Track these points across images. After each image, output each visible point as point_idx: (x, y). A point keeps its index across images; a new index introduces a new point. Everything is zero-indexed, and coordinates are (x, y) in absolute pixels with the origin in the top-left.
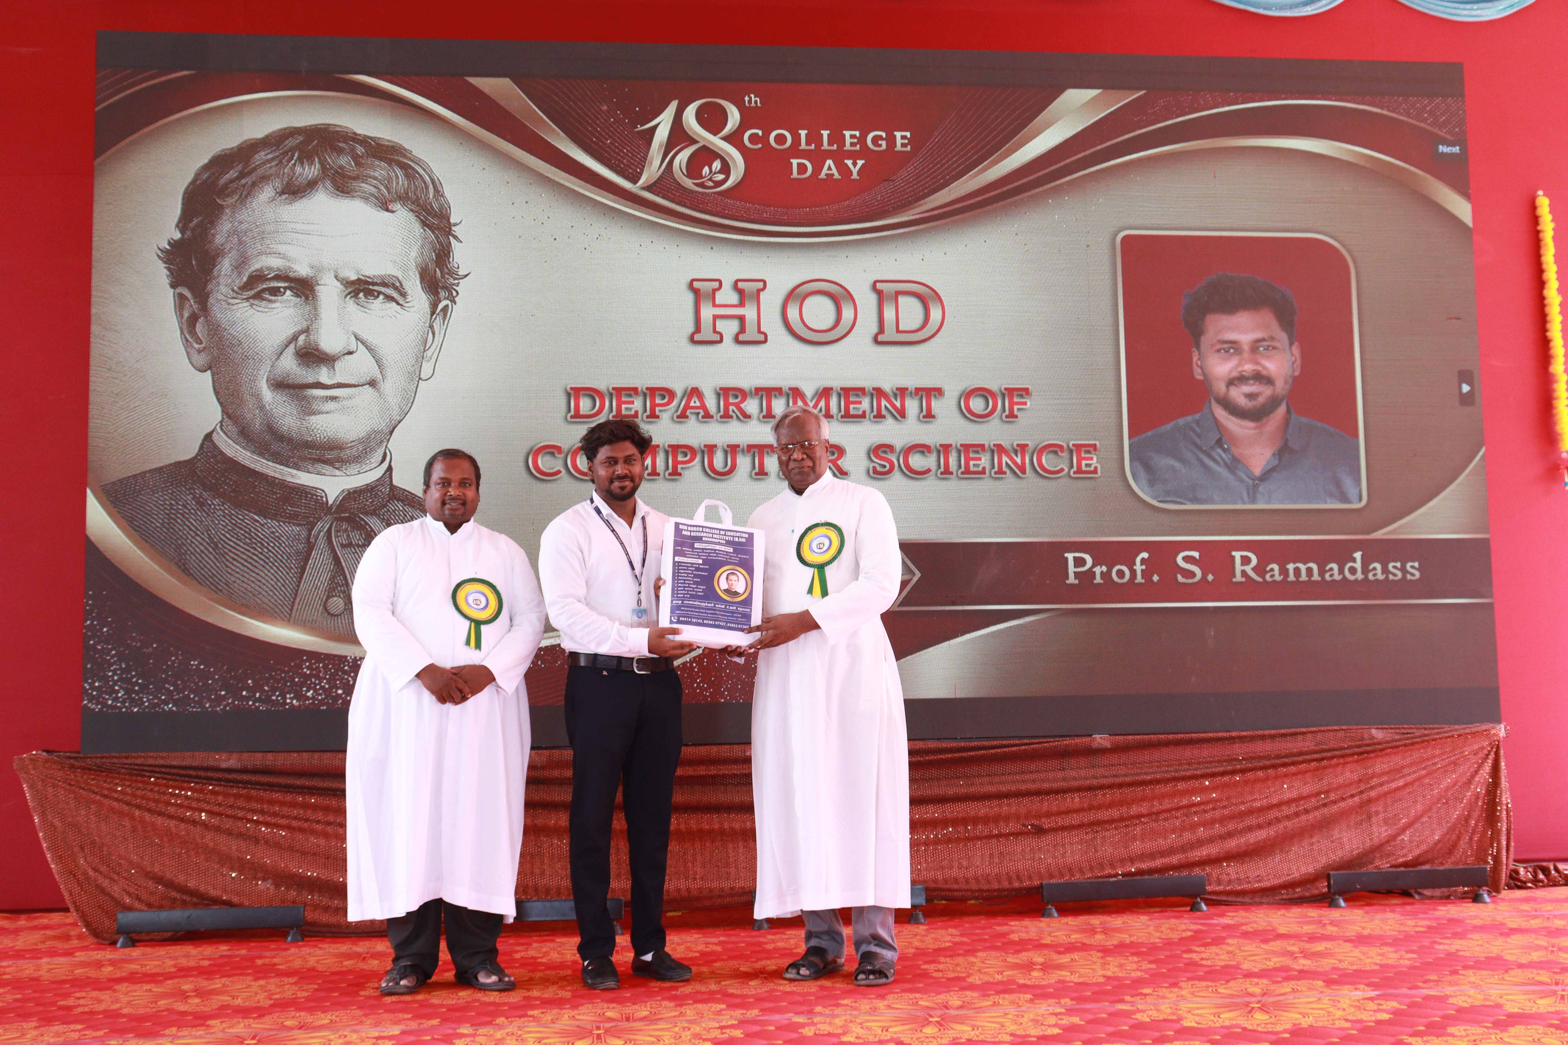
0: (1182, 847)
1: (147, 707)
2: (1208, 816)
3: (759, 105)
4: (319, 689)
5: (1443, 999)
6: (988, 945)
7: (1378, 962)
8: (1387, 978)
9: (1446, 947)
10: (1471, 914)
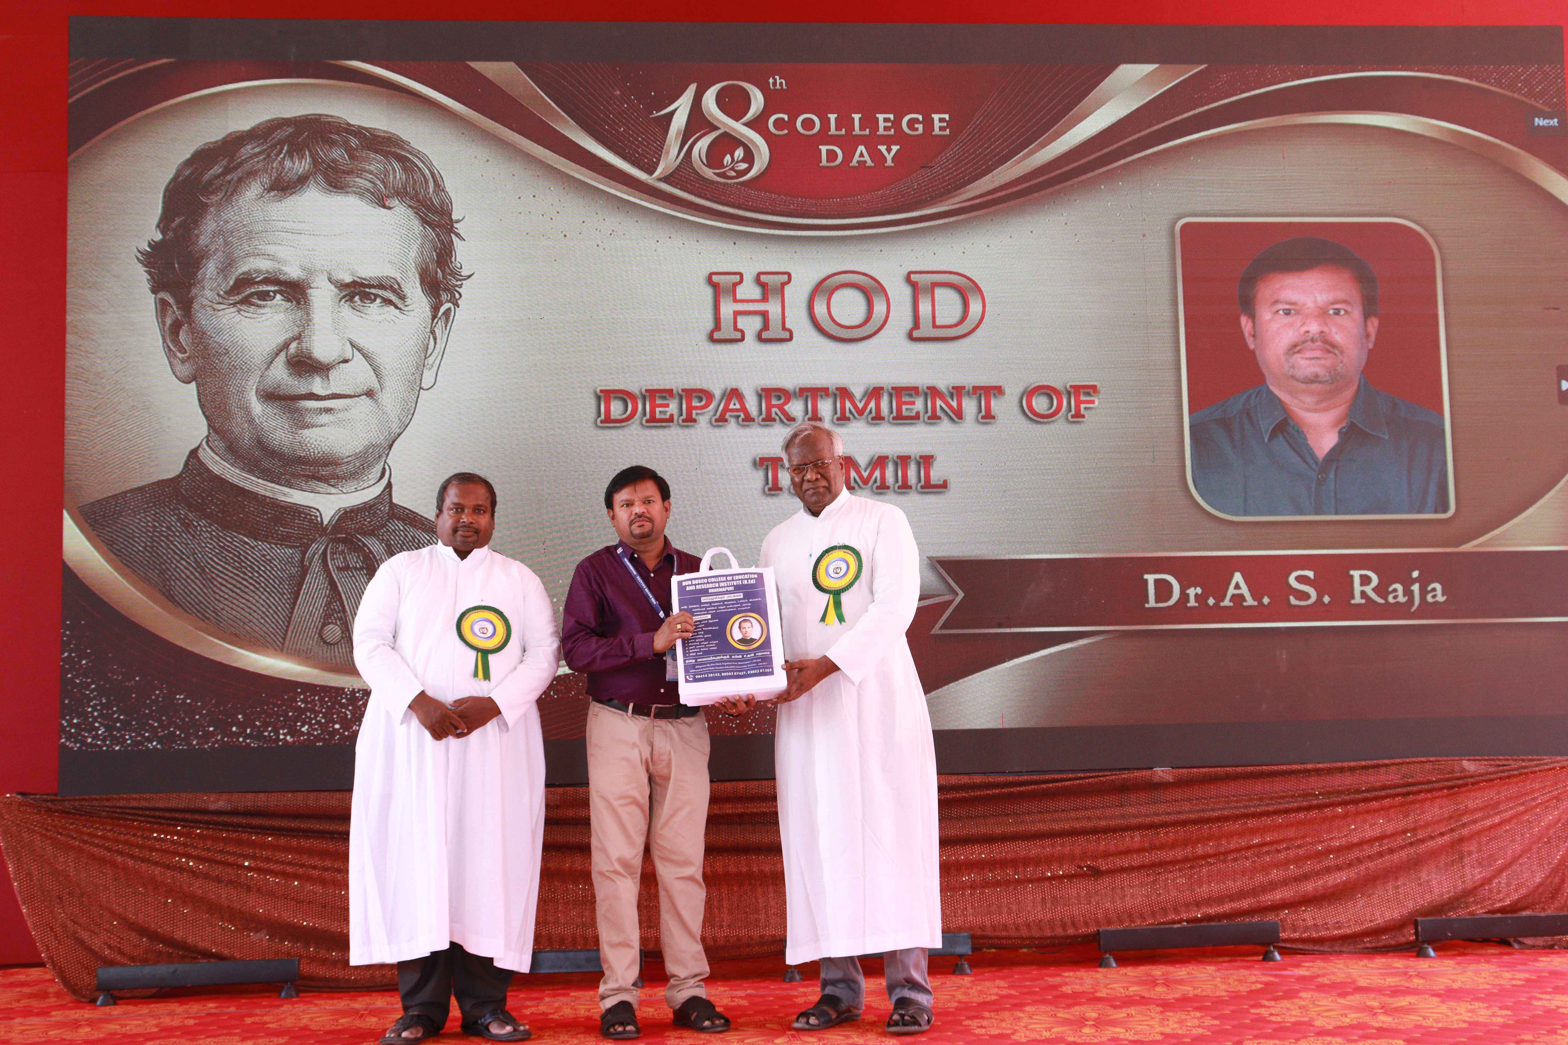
0: (1254, 889)
1: (129, 745)
2: (1281, 856)
3: (784, 87)
4: (315, 724)
6: (1037, 998)
7: (1467, 1019)
8: (1476, 1038)
9: (1545, 1003)
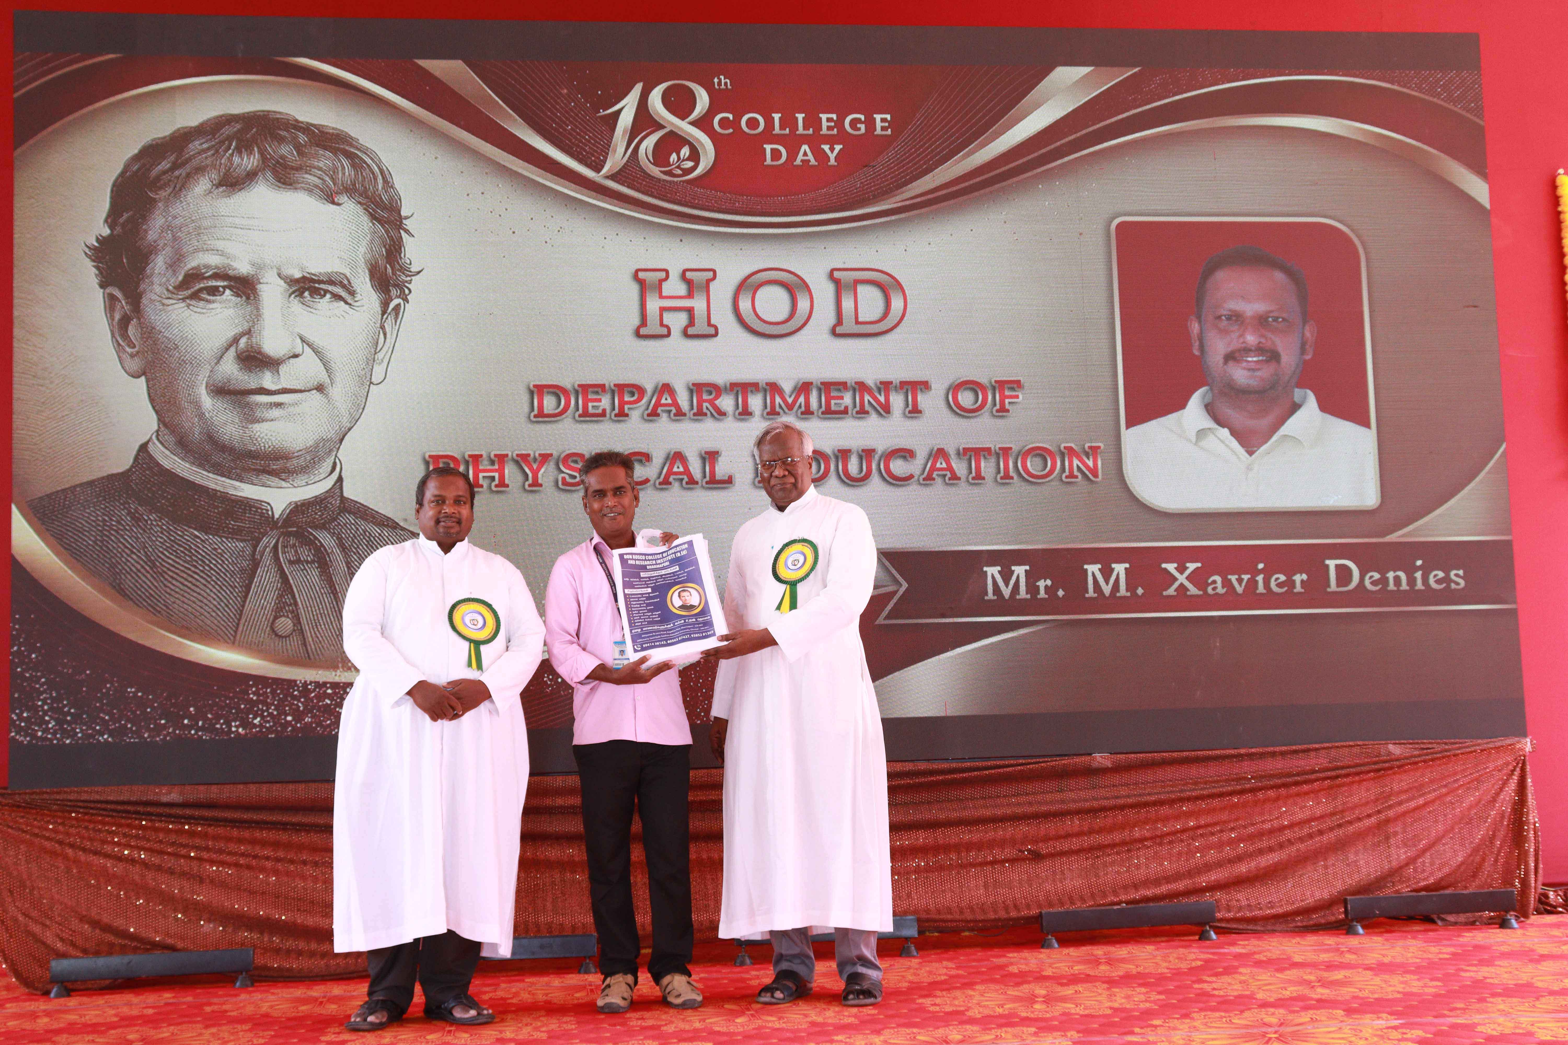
0: (1190, 871)
1: (79, 738)
2: (1216, 838)
3: (729, 87)
4: (267, 716)
5: (1470, 1027)
6: (985, 977)
7: (1401, 990)
8: (1412, 1007)
9: (1472, 974)
10: (1499, 940)
